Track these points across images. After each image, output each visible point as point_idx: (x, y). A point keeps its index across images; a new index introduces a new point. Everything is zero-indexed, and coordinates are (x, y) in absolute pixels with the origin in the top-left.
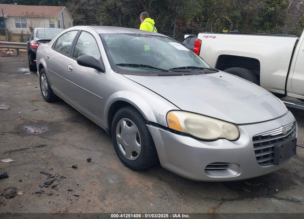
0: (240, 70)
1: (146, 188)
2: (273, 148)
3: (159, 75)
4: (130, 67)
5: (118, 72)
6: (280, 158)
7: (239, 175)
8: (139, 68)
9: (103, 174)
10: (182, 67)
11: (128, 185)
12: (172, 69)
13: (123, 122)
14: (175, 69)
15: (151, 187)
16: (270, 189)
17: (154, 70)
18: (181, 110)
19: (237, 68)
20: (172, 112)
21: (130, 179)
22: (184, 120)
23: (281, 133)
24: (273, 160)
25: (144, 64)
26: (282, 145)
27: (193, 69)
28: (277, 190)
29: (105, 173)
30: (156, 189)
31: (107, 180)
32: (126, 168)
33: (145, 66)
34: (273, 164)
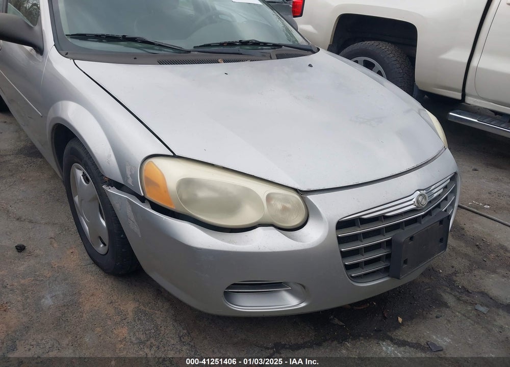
0: (377, 47)
1: (118, 319)
2: (389, 243)
3: (161, 63)
4: (99, 42)
5: (67, 54)
6: (405, 262)
7: (303, 305)
8: (121, 45)
9: (38, 283)
10: (225, 43)
11: (80, 310)
12: (200, 46)
13: (75, 171)
14: (209, 45)
15: (131, 314)
16: (385, 318)
17: (156, 50)
18: (175, 156)
19: (373, 42)
20: (154, 160)
21: (93, 295)
22: (178, 180)
23: (413, 207)
24: (389, 267)
25: (130, 35)
26: (411, 235)
27: (255, 47)
28: (400, 320)
29: (42, 280)
30: (139, 319)
31: (40, 298)
32: (94, 268)
33: (134, 40)
34: (389, 276)
